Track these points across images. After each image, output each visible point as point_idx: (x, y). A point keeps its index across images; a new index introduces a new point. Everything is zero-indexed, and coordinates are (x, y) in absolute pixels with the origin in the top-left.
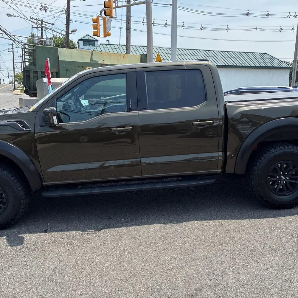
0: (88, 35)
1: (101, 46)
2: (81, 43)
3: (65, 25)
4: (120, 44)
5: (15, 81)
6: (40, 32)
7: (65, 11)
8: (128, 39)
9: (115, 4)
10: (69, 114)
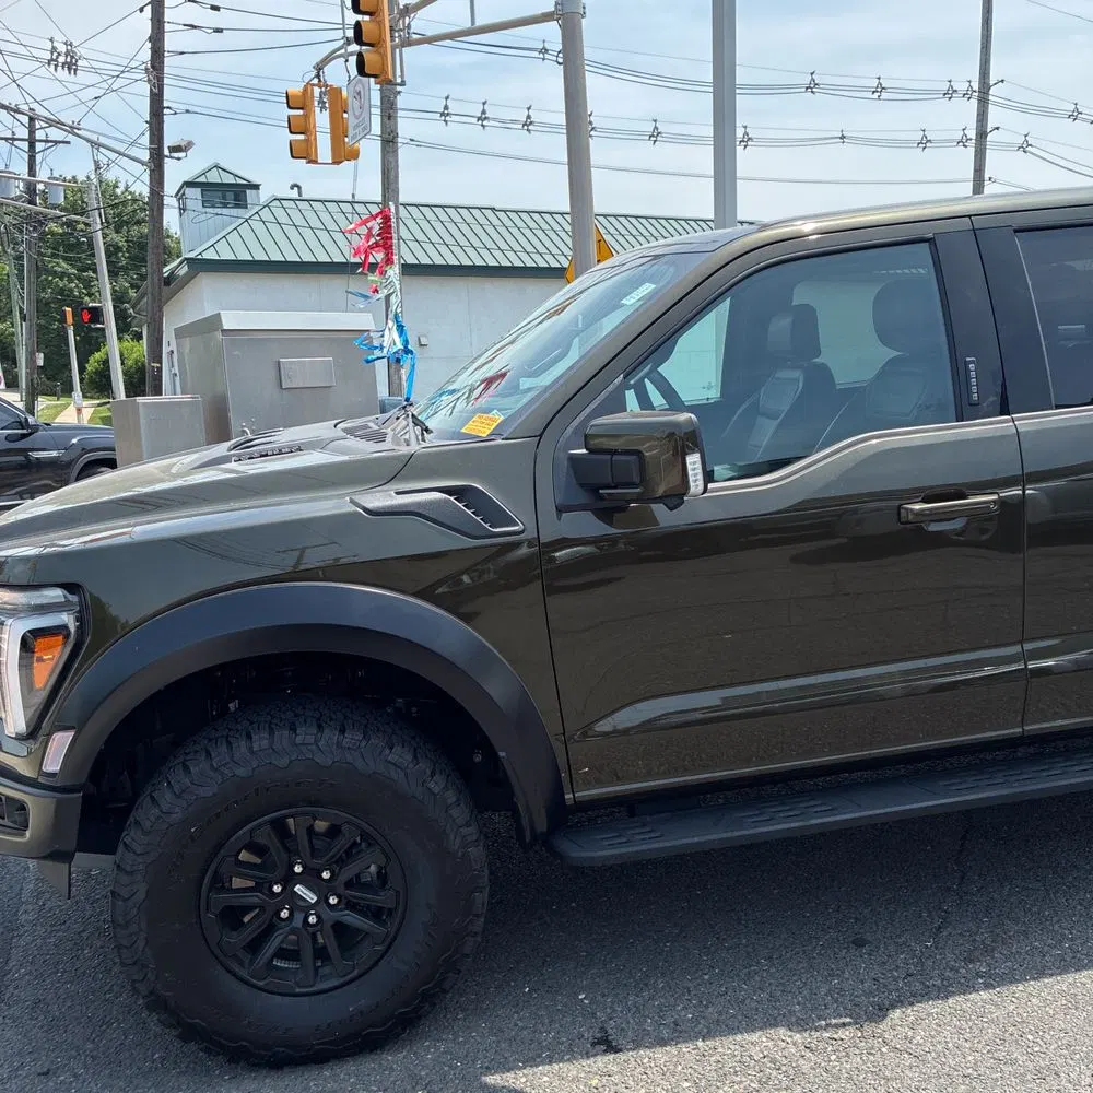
0: (217, 167)
1: (275, 205)
2: (193, 195)
6: (26, 156)
7: (146, 69)
8: (389, 177)
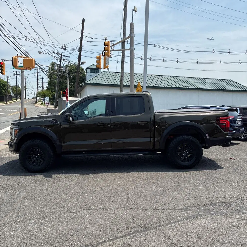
0: (94, 65)
1: (103, 73)
2: (88, 70)
3: (78, 59)
4: (117, 72)
5: (37, 96)
6: (59, 62)
7: (78, 49)
8: (122, 69)
9: (112, 48)
10: (77, 117)
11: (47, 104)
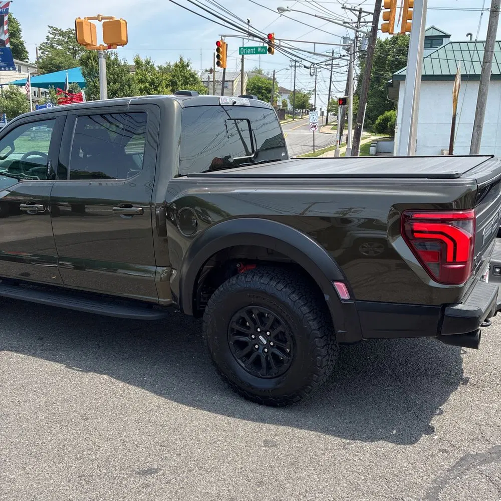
8: (491, 30)
11: (313, 129)
